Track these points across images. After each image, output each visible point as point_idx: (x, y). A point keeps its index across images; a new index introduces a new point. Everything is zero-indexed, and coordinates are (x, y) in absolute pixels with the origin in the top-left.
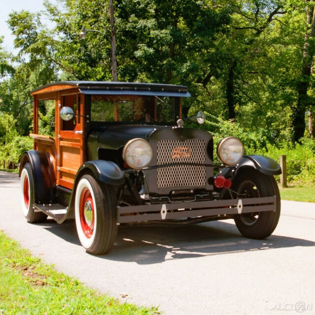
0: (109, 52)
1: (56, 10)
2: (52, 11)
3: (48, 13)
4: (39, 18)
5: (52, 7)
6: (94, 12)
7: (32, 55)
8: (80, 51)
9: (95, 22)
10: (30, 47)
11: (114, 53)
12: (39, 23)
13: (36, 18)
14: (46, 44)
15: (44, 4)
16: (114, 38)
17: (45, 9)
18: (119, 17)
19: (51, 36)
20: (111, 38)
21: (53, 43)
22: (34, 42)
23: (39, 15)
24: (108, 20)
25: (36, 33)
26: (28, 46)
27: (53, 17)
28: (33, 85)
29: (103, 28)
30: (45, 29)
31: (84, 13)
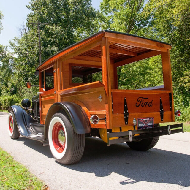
0: (38, 61)
1: (14, 45)
2: (12, 45)
3: (11, 46)
4: (7, 48)
5: (12, 43)
6: (32, 44)
7: (4, 63)
8: (26, 60)
9: (32, 48)
10: (3, 59)
11: (40, 61)
12: (7, 50)
13: (6, 48)
14: (10, 58)
15: (9, 42)
16: (41, 55)
17: (9, 44)
18: (43, 46)
19: (12, 55)
20: (39, 55)
21: (13, 58)
22: (5, 58)
23: (7, 47)
24: (38, 47)
25: (6, 54)
26: (2, 59)
27: (12, 48)
28: (3, 76)
29: (36, 50)
30: (9, 52)
31: (28, 44)
